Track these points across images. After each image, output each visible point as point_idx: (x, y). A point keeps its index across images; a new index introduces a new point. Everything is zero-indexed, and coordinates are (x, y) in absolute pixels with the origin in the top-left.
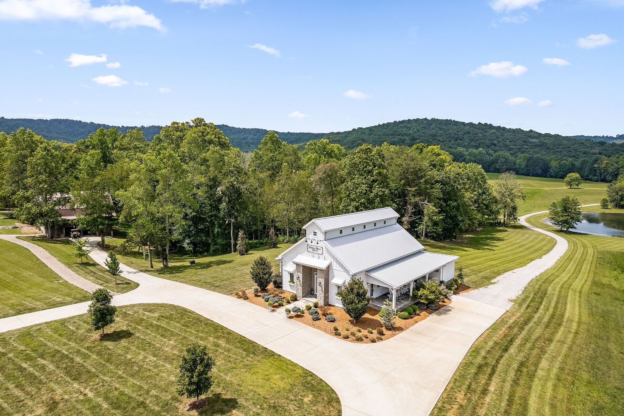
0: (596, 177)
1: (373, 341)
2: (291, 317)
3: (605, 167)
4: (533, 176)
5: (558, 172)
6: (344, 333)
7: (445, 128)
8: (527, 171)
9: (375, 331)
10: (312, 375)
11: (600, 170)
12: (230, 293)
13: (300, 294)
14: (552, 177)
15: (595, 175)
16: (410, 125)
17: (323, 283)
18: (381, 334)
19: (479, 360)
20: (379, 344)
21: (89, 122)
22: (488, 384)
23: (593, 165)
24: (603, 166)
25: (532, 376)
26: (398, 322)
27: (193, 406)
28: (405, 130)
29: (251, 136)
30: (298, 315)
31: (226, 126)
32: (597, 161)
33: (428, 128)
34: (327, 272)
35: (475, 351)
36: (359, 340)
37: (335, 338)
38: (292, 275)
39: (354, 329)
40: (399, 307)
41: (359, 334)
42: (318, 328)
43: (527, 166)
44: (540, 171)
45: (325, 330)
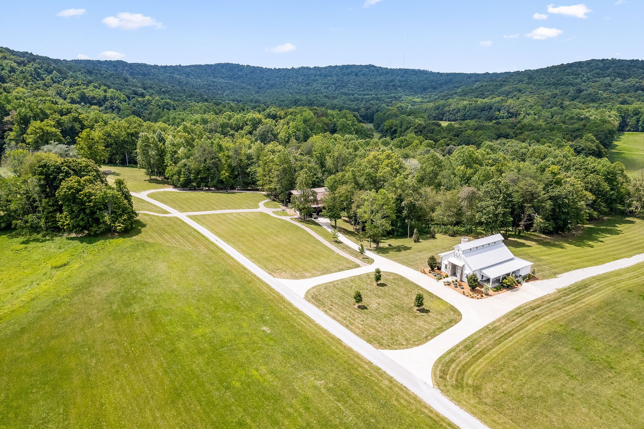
1: (478, 299)
2: (445, 285)
6: (467, 294)
9: (480, 295)
10: (453, 307)
12: (417, 269)
13: (449, 274)
17: (460, 272)
18: (482, 296)
19: (519, 311)
20: (480, 300)
22: (516, 319)
25: (536, 320)
26: (490, 292)
27: (417, 310)
30: (449, 284)
34: (462, 268)
35: (519, 308)
36: (473, 297)
37: (463, 296)
38: (446, 265)
39: (471, 293)
40: (493, 286)
41: (473, 295)
42: (457, 291)
45: (459, 292)
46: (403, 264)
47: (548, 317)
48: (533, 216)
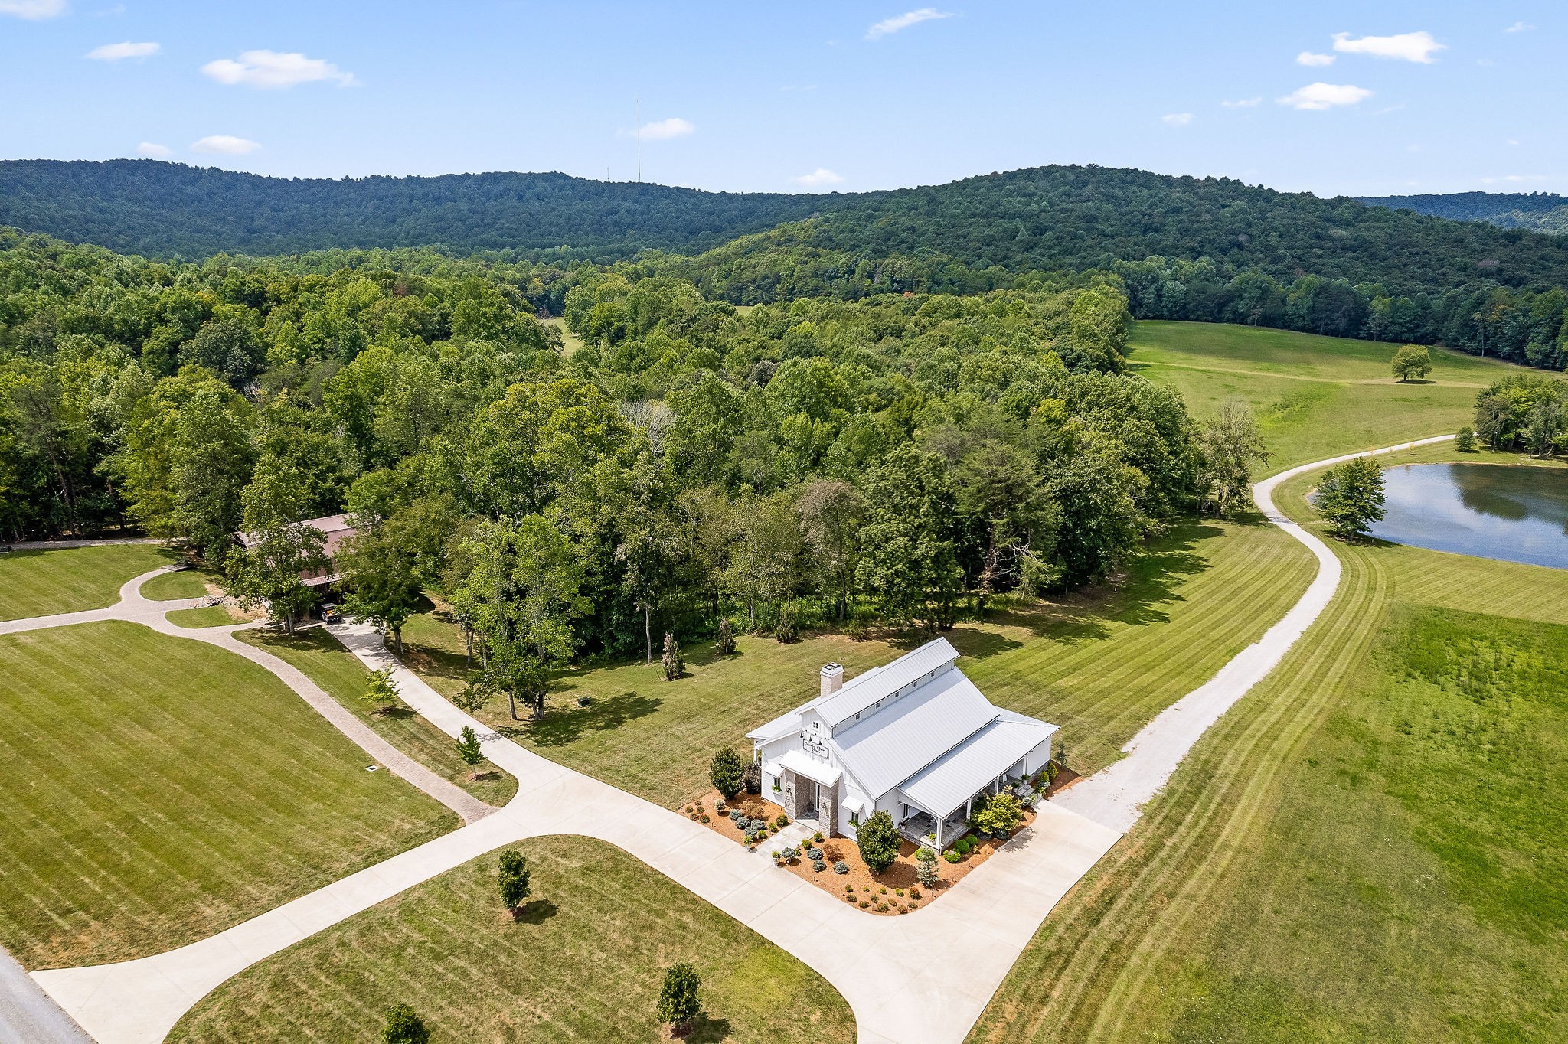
0: (1474, 345)
1: (904, 912)
2: (781, 865)
3: (1497, 322)
4: (1326, 333)
5: (1386, 326)
6: (862, 897)
7: (1120, 193)
8: (1313, 321)
9: (906, 891)
10: (819, 977)
11: (1485, 328)
12: (674, 805)
13: (790, 812)
14: (1370, 337)
15: (1472, 339)
16: (1031, 187)
17: (829, 805)
18: (917, 896)
19: (1052, 945)
20: (912, 915)
21: (207, 168)
22: (1052, 987)
23: (1470, 314)
24: (1494, 317)
25: (1118, 967)
26: (943, 869)
27: (677, 1033)
28: (1020, 202)
29: (625, 205)
30: (791, 860)
31: (562, 176)
32: (1481, 303)
33: (1076, 196)
34: (836, 792)
35: (1049, 927)
36: (884, 910)
37: (848, 906)
38: (777, 781)
39: (877, 887)
40: (948, 839)
41: (883, 900)
42: (823, 886)
43: (1312, 310)
44: (1343, 323)
45: (833, 892)
46: (624, 787)
47: (1147, 943)
48: (1018, 552)
